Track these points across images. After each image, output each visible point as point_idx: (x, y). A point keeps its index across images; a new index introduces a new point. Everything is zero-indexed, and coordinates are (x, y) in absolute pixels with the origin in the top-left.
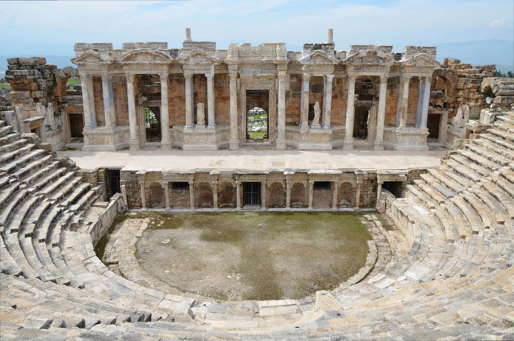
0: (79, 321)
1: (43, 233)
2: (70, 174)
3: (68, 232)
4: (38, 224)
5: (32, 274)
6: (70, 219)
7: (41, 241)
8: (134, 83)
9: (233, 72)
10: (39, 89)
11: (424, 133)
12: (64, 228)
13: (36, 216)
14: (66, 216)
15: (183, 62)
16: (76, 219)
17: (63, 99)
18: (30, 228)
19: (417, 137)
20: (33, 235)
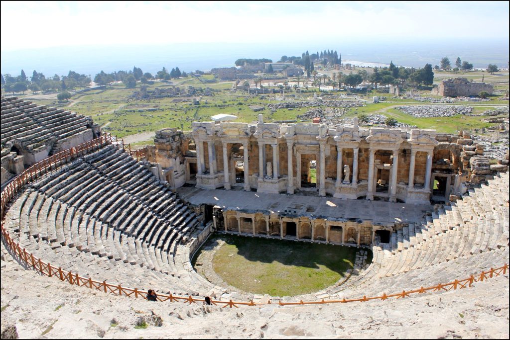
0: (168, 291)
1: (166, 247)
2: (185, 207)
3: (180, 246)
4: (165, 241)
5: (158, 269)
6: (181, 238)
7: (165, 251)
8: (227, 148)
9: (290, 144)
10: (172, 149)
11: (427, 192)
12: (177, 243)
13: (163, 237)
14: (180, 235)
15: (257, 137)
16: (184, 238)
17: (186, 153)
18: (160, 244)
19: (421, 194)
20: (162, 247)
